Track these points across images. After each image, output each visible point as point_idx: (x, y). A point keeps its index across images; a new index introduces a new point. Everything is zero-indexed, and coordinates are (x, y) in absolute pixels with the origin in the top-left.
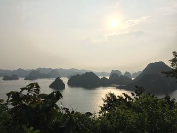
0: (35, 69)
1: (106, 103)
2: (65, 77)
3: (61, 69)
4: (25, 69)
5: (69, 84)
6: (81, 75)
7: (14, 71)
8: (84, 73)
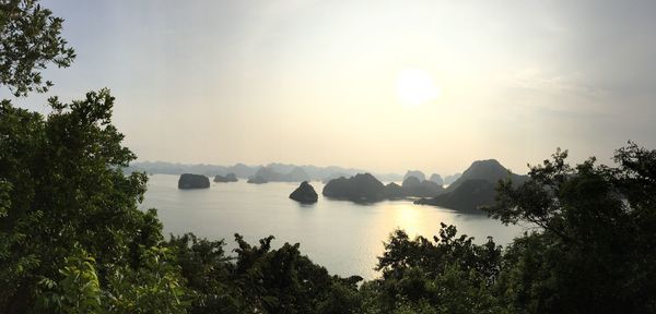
0: (265, 165)
1: (389, 250)
2: (318, 181)
3: (311, 166)
4: (248, 165)
5: (326, 193)
6: (348, 178)
7: (231, 168)
8: (354, 175)
